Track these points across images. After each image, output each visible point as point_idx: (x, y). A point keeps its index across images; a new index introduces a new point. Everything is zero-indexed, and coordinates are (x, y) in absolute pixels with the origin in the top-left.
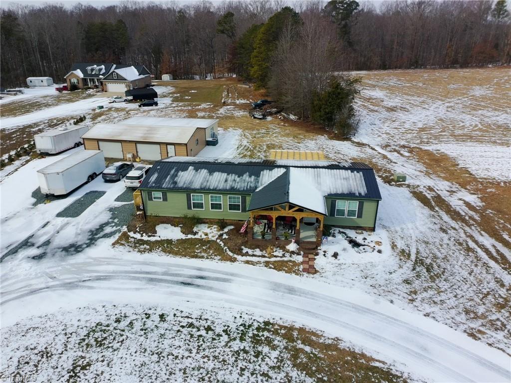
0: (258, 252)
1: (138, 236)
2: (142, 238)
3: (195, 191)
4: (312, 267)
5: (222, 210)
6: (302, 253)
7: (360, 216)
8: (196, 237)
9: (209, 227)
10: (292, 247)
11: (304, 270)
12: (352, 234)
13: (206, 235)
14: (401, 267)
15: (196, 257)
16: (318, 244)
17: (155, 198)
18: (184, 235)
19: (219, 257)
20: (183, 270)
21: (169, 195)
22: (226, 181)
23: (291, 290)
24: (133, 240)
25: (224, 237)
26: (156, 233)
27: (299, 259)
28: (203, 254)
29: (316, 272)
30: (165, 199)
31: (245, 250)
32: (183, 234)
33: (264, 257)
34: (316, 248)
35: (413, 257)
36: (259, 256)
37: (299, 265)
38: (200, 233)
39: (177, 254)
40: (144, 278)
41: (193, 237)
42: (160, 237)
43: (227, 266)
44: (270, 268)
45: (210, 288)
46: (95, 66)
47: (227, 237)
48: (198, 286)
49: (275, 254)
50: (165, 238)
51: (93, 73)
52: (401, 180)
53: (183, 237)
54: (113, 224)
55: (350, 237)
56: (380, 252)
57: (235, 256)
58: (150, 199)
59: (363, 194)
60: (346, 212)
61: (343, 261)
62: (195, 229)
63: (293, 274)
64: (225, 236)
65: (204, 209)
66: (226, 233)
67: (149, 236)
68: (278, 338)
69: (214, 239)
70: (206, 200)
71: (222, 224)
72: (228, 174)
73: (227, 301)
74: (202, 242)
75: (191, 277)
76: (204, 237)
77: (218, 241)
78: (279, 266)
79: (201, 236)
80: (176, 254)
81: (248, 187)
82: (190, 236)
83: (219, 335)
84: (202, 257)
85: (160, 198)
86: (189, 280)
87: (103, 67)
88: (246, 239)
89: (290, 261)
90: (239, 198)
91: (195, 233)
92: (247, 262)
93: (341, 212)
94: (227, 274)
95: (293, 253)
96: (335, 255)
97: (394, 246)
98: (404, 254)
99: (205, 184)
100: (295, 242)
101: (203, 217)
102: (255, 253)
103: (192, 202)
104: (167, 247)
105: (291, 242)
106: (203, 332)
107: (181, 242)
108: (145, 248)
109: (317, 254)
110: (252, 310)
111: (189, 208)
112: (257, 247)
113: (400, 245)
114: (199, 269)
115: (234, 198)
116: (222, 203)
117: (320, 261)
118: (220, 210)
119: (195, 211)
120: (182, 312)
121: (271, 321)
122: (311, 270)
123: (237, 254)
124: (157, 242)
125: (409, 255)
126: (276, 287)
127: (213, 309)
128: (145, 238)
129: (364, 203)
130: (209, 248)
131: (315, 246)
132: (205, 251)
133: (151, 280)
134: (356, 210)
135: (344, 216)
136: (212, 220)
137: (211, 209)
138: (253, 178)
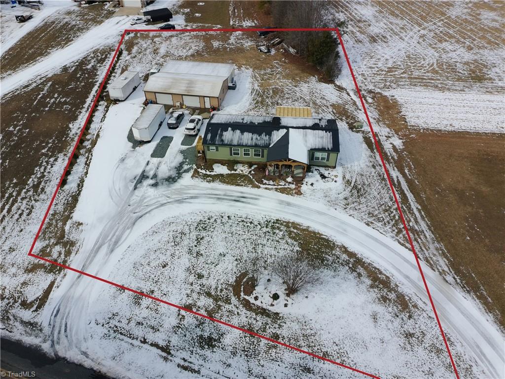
1: (204, 172)
2: (206, 173)
3: (234, 146)
4: (300, 191)
5: (250, 157)
6: (295, 183)
7: (328, 160)
8: (236, 172)
9: (243, 166)
10: (289, 179)
11: (296, 193)
12: (322, 170)
13: (242, 171)
15: (238, 185)
16: (303, 178)
17: (211, 149)
19: (251, 186)
20: (234, 193)
21: (219, 148)
22: (252, 139)
23: (289, 204)
24: (201, 174)
26: (214, 170)
27: (293, 186)
28: (242, 184)
29: (302, 194)
30: (217, 150)
31: (265, 181)
32: (229, 170)
33: (274, 185)
34: (302, 180)
35: (352, 185)
36: (272, 185)
37: (292, 190)
38: (238, 170)
42: (216, 172)
43: (255, 191)
44: (278, 192)
45: (249, 203)
48: (243, 202)
49: (280, 184)
50: (219, 173)
52: (360, 127)
53: (229, 172)
54: (187, 163)
55: (321, 173)
56: (336, 181)
57: (259, 185)
58: (209, 150)
59: (330, 149)
60: (320, 158)
61: (316, 188)
62: (235, 168)
63: (290, 196)
64: (253, 172)
65: (240, 156)
66: (253, 170)
67: (210, 172)
69: (247, 174)
70: (241, 151)
71: (250, 165)
72: (253, 134)
73: (258, 209)
74: (240, 176)
75: (238, 197)
76: (241, 172)
77: (249, 175)
78: (283, 191)
79: (239, 172)
80: (228, 183)
81: (265, 144)
82: (233, 172)
85: (214, 150)
86: (238, 199)
89: (288, 188)
90: (260, 150)
91: (236, 170)
92: (266, 188)
93: (318, 158)
94: (256, 195)
95: (290, 183)
96: (312, 184)
97: (344, 177)
98: (348, 182)
99: (240, 141)
100: (292, 177)
101: (240, 160)
102: (270, 183)
103: (233, 152)
104: (221, 179)
105: (289, 177)
107: (229, 175)
108: (210, 180)
109: (302, 184)
110: (270, 214)
111: (231, 155)
112: (271, 179)
113: (348, 177)
114: (242, 193)
115: (257, 150)
116: (250, 153)
117: (304, 188)
119: (234, 157)
120: (237, 215)
122: (299, 193)
123: (261, 184)
124: (215, 175)
125: (351, 183)
126: (281, 202)
128: (208, 173)
129: (330, 154)
130: (245, 180)
132: (243, 181)
134: (326, 158)
135: (319, 160)
136: (244, 161)
137: (244, 156)
138: (267, 137)
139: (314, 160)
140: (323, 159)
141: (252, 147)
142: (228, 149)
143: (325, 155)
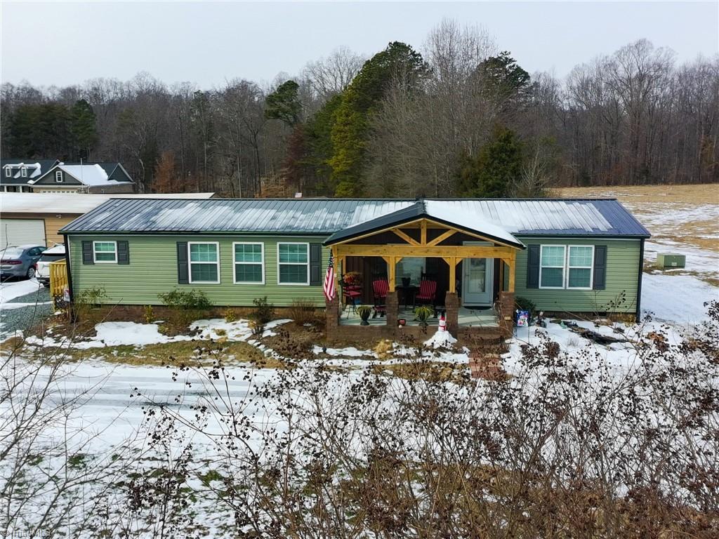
0: (351, 351)
1: (47, 342)
2: (59, 345)
3: (197, 234)
4: (497, 370)
5: (263, 283)
6: (466, 349)
7: (600, 284)
8: (196, 338)
9: (229, 322)
10: (441, 337)
11: (475, 375)
13: (222, 333)
15: (193, 365)
16: (505, 333)
17: (99, 257)
18: (166, 337)
20: (154, 385)
21: (135, 248)
22: (273, 218)
24: (32, 348)
25: (265, 335)
26: (96, 335)
27: (463, 358)
28: (209, 360)
29: (507, 377)
30: (124, 259)
31: (317, 350)
32: (165, 334)
33: (368, 357)
34: (502, 339)
36: (356, 358)
37: (458, 367)
38: (206, 332)
39: (143, 363)
41: (188, 338)
42: (103, 341)
44: (386, 374)
46: (22, 164)
47: (273, 334)
49: (396, 352)
50: (117, 344)
51: (16, 176)
52: (674, 264)
53: (164, 339)
55: (582, 328)
57: (294, 360)
58: (88, 260)
59: (604, 231)
60: (566, 275)
62: (192, 327)
63: (448, 383)
64: (268, 334)
65: (218, 282)
66: (271, 329)
67: (75, 341)
69: (243, 339)
70: (225, 258)
71: (262, 314)
72: (279, 211)
74: (209, 346)
75: (173, 393)
76: (215, 337)
77: (251, 342)
78: (408, 372)
79: (208, 336)
80: (140, 363)
81: (327, 225)
82: (179, 338)
84: (209, 364)
85: (111, 257)
87: (38, 165)
88: (322, 334)
89: (437, 363)
90: (303, 249)
91: (194, 333)
92: (326, 368)
95: (442, 349)
101: (218, 304)
102: (345, 354)
103: (190, 263)
104: (118, 355)
105: (435, 329)
106: (194, 484)
107: (159, 346)
108: (60, 358)
109: (505, 351)
111: (183, 279)
112: (350, 343)
115: (293, 248)
116: (262, 263)
118: (260, 283)
119: (195, 287)
122: (493, 374)
123: (299, 358)
124: (92, 349)
128: (65, 344)
129: (609, 249)
130: (227, 352)
131: (497, 337)
132: (215, 357)
134: (590, 269)
135: (561, 286)
136: (238, 311)
137: (237, 281)
138: (337, 215)
139: (540, 287)
140: (578, 276)
141: (270, 236)
142: (169, 250)
143: (585, 257)
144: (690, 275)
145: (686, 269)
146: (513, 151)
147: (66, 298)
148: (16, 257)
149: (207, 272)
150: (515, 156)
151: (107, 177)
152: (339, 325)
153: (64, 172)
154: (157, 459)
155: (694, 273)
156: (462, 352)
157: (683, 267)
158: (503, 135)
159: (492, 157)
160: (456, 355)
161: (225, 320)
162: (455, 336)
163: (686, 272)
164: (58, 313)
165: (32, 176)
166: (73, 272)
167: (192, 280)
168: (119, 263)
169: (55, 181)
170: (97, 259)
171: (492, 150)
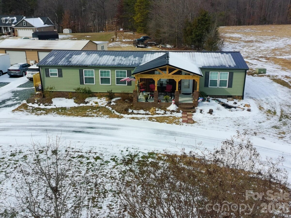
0: (142, 111)
1: (36, 106)
2: (39, 107)
3: (87, 67)
4: (191, 119)
5: (110, 84)
7: (230, 86)
8: (88, 105)
10: (173, 107)
11: (183, 121)
13: (97, 103)
14: (268, 119)
15: (87, 116)
16: (196, 104)
18: (77, 104)
19: (107, 116)
20: (75, 124)
21: (64, 71)
22: (114, 60)
23: (172, 133)
24: (31, 108)
25: (112, 104)
26: (52, 103)
27: (180, 115)
28: (93, 114)
29: (194, 122)
30: (60, 75)
31: (130, 111)
32: (76, 103)
33: (148, 114)
34: (194, 107)
35: (279, 114)
36: (143, 114)
37: (179, 118)
38: (91, 103)
39: (70, 115)
40: (39, 129)
41: (85, 105)
42: (55, 106)
43: (115, 121)
44: (153, 121)
45: (100, 134)
46: (9, 17)
47: (115, 104)
48: (88, 133)
49: (157, 112)
50: (60, 107)
51: (7, 23)
52: (262, 72)
53: (76, 105)
54: (15, 100)
55: (222, 102)
56: (249, 110)
57: (122, 115)
58: (48, 75)
59: (232, 66)
60: (218, 83)
61: (218, 116)
62: (86, 100)
63: (174, 125)
65: (95, 84)
66: (113, 102)
67: (46, 105)
68: (162, 162)
69: (104, 105)
70: (96, 75)
71: (110, 96)
72: (116, 56)
73: (114, 141)
74: (92, 108)
75: (82, 127)
76: (94, 104)
77: (107, 107)
78: (160, 120)
79: (92, 104)
80: (69, 115)
81: (133, 64)
82: (82, 105)
83: (107, 162)
84: (93, 116)
85: (56, 74)
86: (80, 130)
87: (15, 18)
88: (132, 104)
89: (171, 116)
90: (125, 72)
91: (87, 103)
92: (133, 118)
93: (214, 83)
94: (115, 125)
95: (173, 111)
96: (211, 112)
97: (261, 108)
98: (271, 113)
99: (95, 62)
100: (175, 103)
101: (95, 91)
102: (139, 112)
103: (84, 77)
104: (61, 111)
105: (171, 104)
106: (92, 160)
107: (75, 108)
108: (42, 113)
109: (195, 112)
110: (137, 146)
111: (82, 83)
112: (142, 108)
113: (266, 107)
114: (90, 123)
115: (121, 72)
116: (110, 77)
117: (196, 116)
119: (86, 86)
120: (73, 149)
121: (156, 152)
122: (190, 121)
123: (124, 114)
124: (52, 109)
125: (275, 113)
126: (159, 132)
127: (102, 146)
128: (42, 106)
129: (234, 74)
130: (99, 111)
131: (192, 106)
132: (96, 113)
133: (46, 130)
134: (227, 81)
135: (216, 86)
136: (102, 94)
137: (101, 83)
138: (137, 58)
139: (209, 87)
140: (223, 83)
141: (113, 68)
142: (76, 72)
143: (225, 76)
144: (267, 77)
145: (267, 74)
146: (207, 20)
147: (40, 88)
148: (18, 68)
149: (90, 80)
150: (207, 22)
151: (43, 23)
152: (138, 102)
153: (26, 22)
154: (79, 152)
155: (269, 76)
156: (180, 112)
157: (265, 73)
158: (203, 14)
159: (199, 23)
160: (177, 113)
161: (97, 98)
162: (178, 106)
163: (266, 75)
164: (37, 93)
165: (13, 23)
166: (42, 79)
167: (85, 83)
168: (59, 77)
169: (23, 25)
170: (51, 75)
171: (199, 20)
